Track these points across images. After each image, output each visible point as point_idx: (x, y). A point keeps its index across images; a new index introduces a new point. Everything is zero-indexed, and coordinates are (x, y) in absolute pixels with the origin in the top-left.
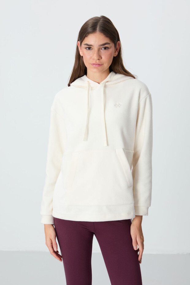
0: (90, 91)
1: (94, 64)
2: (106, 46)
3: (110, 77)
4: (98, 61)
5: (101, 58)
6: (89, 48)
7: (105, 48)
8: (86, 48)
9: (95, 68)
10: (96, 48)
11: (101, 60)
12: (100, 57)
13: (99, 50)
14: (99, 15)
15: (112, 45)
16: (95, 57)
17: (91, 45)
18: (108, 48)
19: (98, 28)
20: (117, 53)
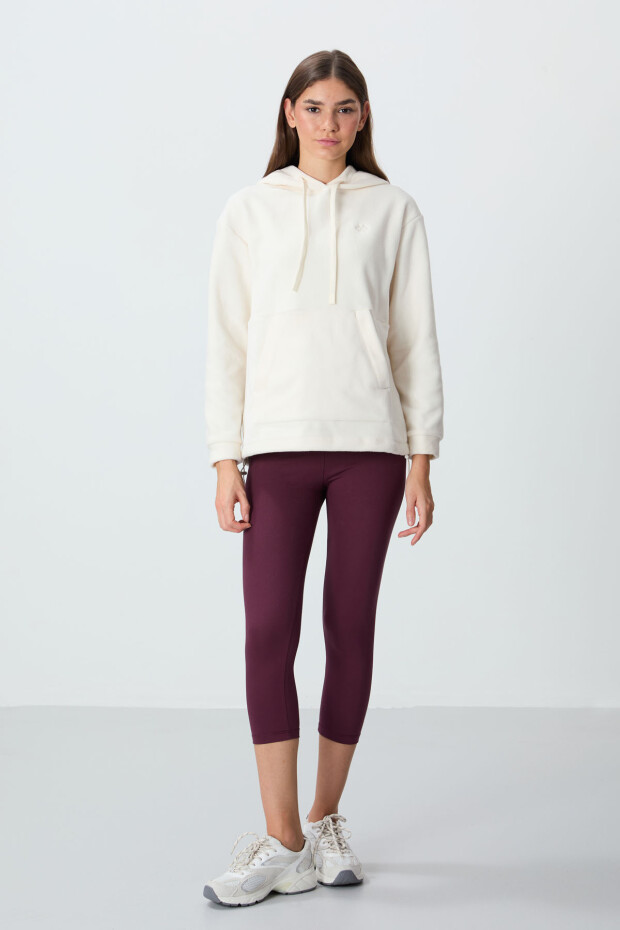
0: (307, 197)
1: (322, 141)
2: (349, 105)
3: (347, 175)
4: (331, 135)
5: (339, 129)
6: (314, 108)
7: (345, 111)
8: (308, 109)
9: (324, 148)
10: (327, 110)
11: (337, 133)
12: (336, 128)
13: (335, 112)
14: (330, 48)
15: (357, 105)
16: (327, 125)
17: (319, 103)
18: (351, 110)
19: (333, 71)
20: (362, 125)
